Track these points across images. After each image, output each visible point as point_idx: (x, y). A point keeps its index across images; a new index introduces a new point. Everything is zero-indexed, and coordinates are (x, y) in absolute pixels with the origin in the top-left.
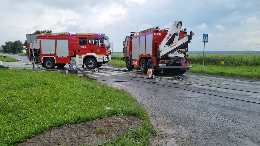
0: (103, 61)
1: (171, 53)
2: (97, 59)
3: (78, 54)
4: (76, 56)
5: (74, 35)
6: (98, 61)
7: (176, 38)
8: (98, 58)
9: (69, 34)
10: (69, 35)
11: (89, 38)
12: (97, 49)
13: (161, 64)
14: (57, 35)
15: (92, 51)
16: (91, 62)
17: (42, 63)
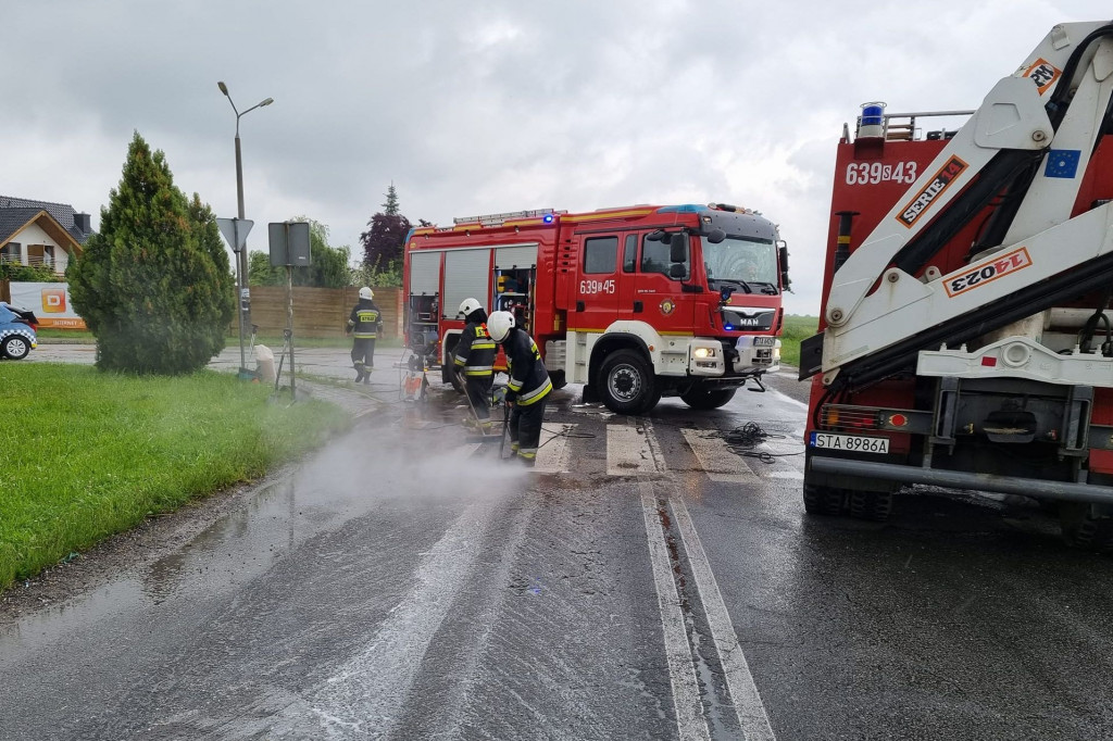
0: (688, 370)
1: (953, 346)
2: (655, 357)
3: (575, 326)
4: (563, 337)
5: (562, 219)
6: (657, 372)
7: (1050, 196)
8: (663, 353)
9: (545, 219)
10: (541, 222)
11: (626, 233)
12: (661, 300)
13: (844, 439)
14: (497, 224)
15: (638, 311)
16: (624, 374)
17: (443, 363)
